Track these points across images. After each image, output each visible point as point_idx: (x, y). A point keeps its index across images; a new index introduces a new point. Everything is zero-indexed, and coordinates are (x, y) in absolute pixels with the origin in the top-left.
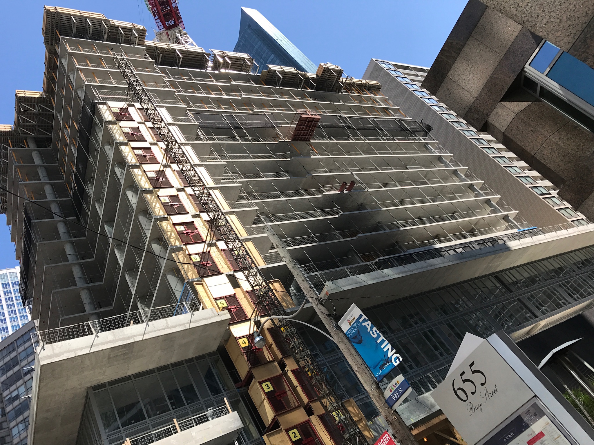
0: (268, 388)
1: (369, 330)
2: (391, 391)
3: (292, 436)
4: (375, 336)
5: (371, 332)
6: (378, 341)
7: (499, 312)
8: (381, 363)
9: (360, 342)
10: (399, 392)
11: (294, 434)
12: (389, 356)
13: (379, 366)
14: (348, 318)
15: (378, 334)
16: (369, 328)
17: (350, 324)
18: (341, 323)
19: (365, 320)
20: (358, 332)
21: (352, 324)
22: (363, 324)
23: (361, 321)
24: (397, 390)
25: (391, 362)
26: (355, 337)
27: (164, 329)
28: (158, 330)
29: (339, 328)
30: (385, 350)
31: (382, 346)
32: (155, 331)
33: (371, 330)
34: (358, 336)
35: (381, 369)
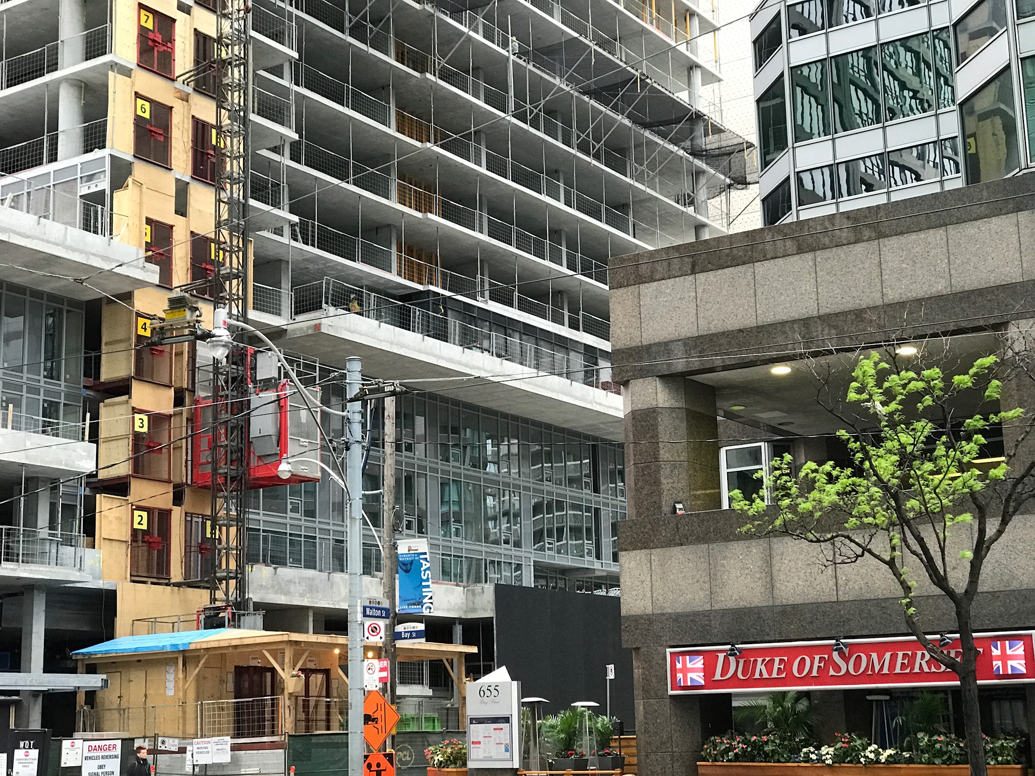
0: (141, 425)
1: (422, 569)
2: (405, 628)
3: (137, 519)
4: (424, 578)
5: (423, 572)
6: (424, 584)
8: (413, 602)
9: (407, 571)
10: (411, 635)
11: (140, 518)
12: (424, 601)
13: (409, 602)
14: (412, 545)
15: (428, 578)
16: (424, 567)
17: (409, 550)
18: (401, 543)
19: (426, 559)
20: (412, 562)
21: (411, 552)
22: (421, 561)
23: (421, 557)
24: (411, 632)
25: (422, 607)
26: (405, 564)
27: (58, 245)
28: (48, 242)
29: (394, 547)
30: (424, 594)
31: (424, 590)
32: (43, 240)
33: (425, 570)
34: (409, 566)
35: (408, 605)
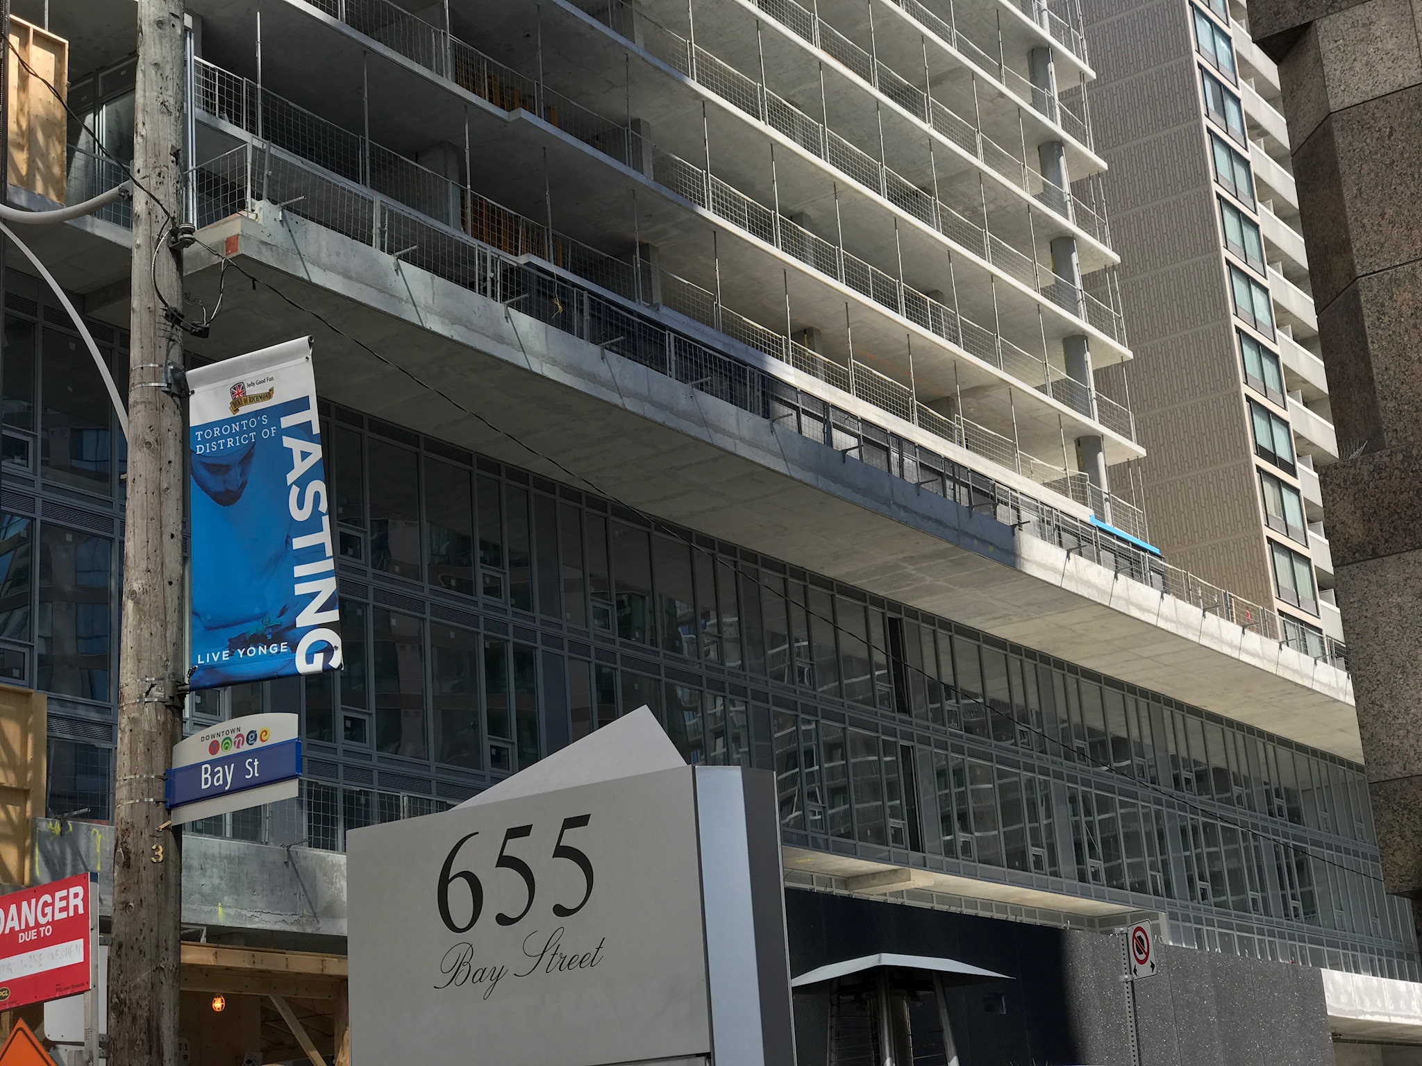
2: (214, 748)
4: (300, 515)
6: (299, 543)
7: (809, 754)
8: (252, 628)
9: (226, 498)
10: (240, 771)
13: (235, 632)
14: (246, 378)
15: (316, 514)
16: (300, 468)
17: (236, 405)
18: (202, 380)
19: (302, 431)
20: (247, 456)
21: (244, 410)
23: (287, 421)
24: (238, 759)
25: (293, 647)
26: (216, 467)
29: (180, 393)
30: (300, 589)
31: (300, 571)
33: (302, 482)
34: (235, 472)
35: (232, 648)
